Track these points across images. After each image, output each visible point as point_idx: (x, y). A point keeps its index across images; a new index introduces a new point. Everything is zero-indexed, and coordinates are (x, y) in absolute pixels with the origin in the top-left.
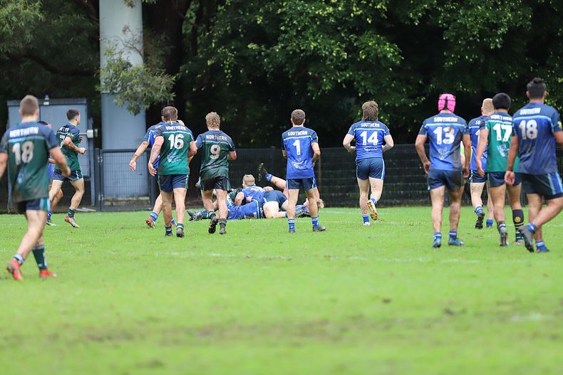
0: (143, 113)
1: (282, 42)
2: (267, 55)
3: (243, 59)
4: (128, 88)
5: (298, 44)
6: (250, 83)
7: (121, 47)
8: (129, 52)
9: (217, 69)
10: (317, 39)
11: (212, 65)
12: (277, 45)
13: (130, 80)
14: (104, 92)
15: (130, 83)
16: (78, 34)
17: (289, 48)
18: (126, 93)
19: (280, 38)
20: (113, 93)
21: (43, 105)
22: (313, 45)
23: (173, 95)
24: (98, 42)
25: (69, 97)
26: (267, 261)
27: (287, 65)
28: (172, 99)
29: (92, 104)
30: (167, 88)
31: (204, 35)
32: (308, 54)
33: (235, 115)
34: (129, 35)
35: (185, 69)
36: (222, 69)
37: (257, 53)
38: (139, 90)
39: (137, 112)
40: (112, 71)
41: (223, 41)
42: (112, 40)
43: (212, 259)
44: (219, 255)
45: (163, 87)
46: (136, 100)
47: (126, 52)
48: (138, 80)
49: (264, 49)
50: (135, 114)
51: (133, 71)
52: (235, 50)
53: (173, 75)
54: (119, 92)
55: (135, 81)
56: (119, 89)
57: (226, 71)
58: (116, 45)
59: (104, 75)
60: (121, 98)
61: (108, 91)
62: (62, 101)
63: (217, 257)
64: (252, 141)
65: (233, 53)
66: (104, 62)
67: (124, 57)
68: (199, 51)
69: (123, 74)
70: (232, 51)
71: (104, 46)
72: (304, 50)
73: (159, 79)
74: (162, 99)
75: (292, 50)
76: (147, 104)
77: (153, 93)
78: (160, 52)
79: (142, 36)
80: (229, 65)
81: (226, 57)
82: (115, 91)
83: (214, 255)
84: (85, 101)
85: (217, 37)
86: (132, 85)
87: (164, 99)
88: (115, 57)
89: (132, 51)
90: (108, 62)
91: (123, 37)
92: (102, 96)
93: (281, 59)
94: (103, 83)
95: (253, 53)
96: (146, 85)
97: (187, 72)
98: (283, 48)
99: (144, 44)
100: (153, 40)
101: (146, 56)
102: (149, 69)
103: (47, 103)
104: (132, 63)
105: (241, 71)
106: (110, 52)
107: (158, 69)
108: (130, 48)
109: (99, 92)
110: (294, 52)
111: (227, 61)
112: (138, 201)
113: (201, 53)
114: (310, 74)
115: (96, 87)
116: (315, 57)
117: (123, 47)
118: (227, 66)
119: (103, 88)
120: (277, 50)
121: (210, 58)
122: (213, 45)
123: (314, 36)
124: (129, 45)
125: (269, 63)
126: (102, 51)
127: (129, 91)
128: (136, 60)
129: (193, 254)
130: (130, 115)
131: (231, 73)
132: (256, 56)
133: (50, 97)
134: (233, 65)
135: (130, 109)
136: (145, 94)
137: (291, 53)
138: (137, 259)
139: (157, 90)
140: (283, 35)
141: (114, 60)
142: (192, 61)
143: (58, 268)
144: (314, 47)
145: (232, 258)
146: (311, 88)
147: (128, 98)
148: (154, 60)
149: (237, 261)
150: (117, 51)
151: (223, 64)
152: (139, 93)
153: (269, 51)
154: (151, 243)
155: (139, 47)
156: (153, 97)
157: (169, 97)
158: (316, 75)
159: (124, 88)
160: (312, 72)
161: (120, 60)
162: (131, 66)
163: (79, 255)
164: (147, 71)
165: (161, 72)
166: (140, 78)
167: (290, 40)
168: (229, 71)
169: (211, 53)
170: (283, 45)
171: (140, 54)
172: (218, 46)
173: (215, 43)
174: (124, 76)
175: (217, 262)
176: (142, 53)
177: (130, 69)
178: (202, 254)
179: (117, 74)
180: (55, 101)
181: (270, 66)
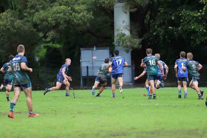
0: (130, 52)
1: (181, 26)
2: (176, 31)
3: (167, 32)
4: (124, 43)
5: (187, 27)
6: (170, 41)
7: (122, 28)
8: (125, 30)
9: (157, 36)
10: (194, 25)
11: (155, 34)
12: (180, 27)
13: (125, 40)
14: (116, 45)
15: (125, 41)
16: (106, 23)
17: (184, 28)
18: (124, 45)
19: (181, 25)
20: (119, 45)
21: (93, 50)
22: (193, 27)
23: (141, 46)
24: (114, 27)
25: (103, 46)
26: (175, 107)
27: (183, 34)
28: (141, 47)
29: (112, 49)
30: (139, 43)
31: (153, 23)
32: (191, 30)
33: (164, 53)
34: (125, 24)
35: (145, 36)
36: (159, 36)
37: (172, 30)
38: (129, 44)
39: (128, 52)
40: (118, 37)
41: (159, 26)
42: (119, 25)
43: (155, 106)
44: (158, 105)
45: (138, 43)
46: (127, 48)
47: (124, 30)
48: (128, 40)
49: (175, 29)
50: (127, 53)
51: (126, 37)
52: (164, 29)
53: (141, 38)
54: (121, 45)
55: (127, 40)
56: (121, 44)
57: (161, 37)
58: (120, 27)
59: (116, 38)
60: (122, 47)
61: (117, 44)
62: (100, 48)
63: (157, 105)
64: (170, 62)
65: (163, 30)
66: (116, 34)
67: (123, 32)
68: (150, 29)
69: (123, 38)
70: (163, 29)
71: (116, 28)
72: (189, 29)
73: (136, 40)
74: (137, 47)
75: (185, 29)
76: (131, 49)
77: (134, 45)
78: (136, 30)
79: (130, 24)
80: (162, 35)
81: (161, 31)
82: (120, 44)
83: (156, 105)
84: (109, 48)
85: (157, 24)
86: (126, 42)
87: (138, 47)
88: (120, 32)
89: (126, 30)
90: (117, 33)
91: (123, 25)
92: (115, 46)
93: (181, 32)
94: (115, 42)
95: (171, 30)
96: (131, 42)
97: (146, 37)
98: (182, 28)
99: (131, 27)
100: (134, 26)
101: (131, 32)
102: (132, 36)
103: (95, 49)
104: (126, 34)
105: (166, 37)
106: (118, 30)
107: (135, 36)
108: (125, 28)
109: (114, 45)
110: (186, 30)
111: (161, 33)
112: (128, 85)
113: (152, 30)
114: (192, 38)
115: (113, 43)
116: (194, 32)
117: (123, 28)
118: (161, 35)
119: (115, 43)
120: (180, 29)
121: (154, 32)
122: (156, 27)
123: (193, 24)
124: (125, 27)
125: (176, 34)
126: (115, 30)
127: (125, 44)
128: (127, 33)
129: (148, 104)
130: (125, 53)
131: (163, 38)
132: (172, 31)
133: (96, 47)
134: (163, 35)
135: (125, 51)
136: (131, 45)
137: (185, 30)
138: (128, 106)
139: (135, 44)
140: (182, 24)
141: (119, 33)
142: (148, 33)
143: (99, 109)
144: (193, 28)
145: (163, 106)
146: (192, 43)
147: (124, 47)
148: (134, 33)
149: (165, 107)
150: (120, 30)
151: (160, 34)
152: (128, 45)
153: (176, 29)
154: (133, 100)
155: (129, 28)
156: (134, 46)
157: (140, 46)
158: (194, 38)
159: (123, 43)
160: (192, 37)
161: (122, 33)
162: (126, 35)
163: (107, 105)
164: (131, 37)
165: (137, 37)
166: (129, 39)
167: (184, 25)
168: (162, 37)
169: (155, 30)
170: (182, 27)
171: (129, 31)
172: (158, 27)
173: (156, 26)
174: (123, 39)
175: (157, 107)
176: (130, 30)
177: (125, 36)
178: (152, 104)
179: (120, 38)
180: (98, 48)
181: (177, 35)
